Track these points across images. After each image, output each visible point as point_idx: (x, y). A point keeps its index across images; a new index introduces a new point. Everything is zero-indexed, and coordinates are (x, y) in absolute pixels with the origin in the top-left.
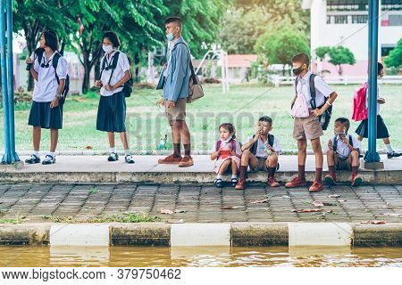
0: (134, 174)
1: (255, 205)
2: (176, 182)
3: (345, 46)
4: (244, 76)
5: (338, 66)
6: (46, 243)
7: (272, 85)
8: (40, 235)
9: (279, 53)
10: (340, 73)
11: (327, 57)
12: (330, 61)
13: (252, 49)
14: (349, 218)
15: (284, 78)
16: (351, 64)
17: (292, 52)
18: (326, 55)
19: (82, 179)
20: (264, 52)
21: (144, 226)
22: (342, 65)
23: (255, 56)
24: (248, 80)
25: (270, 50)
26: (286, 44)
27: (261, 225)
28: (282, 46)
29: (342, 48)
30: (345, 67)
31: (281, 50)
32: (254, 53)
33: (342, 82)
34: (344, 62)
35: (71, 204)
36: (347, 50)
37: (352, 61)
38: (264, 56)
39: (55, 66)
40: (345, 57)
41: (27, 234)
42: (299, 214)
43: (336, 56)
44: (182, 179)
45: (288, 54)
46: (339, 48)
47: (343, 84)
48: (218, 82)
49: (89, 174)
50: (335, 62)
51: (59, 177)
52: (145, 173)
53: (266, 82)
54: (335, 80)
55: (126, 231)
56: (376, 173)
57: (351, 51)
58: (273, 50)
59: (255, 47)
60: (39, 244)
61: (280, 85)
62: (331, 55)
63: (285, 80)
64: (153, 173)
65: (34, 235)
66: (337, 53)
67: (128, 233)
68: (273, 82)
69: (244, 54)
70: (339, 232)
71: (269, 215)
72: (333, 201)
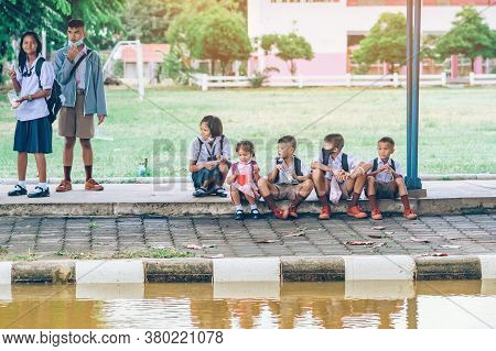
0: (135, 205)
1: (290, 239)
2: (185, 214)
3: (299, 34)
4: (153, 74)
5: (289, 62)
6: (71, 281)
7: (196, 88)
8: (65, 272)
9: (207, 43)
10: (293, 72)
11: (275, 50)
12: (278, 55)
13: (163, 35)
14: (407, 251)
15: (213, 78)
16: (308, 59)
17: (226, 42)
18: (273, 46)
19: (72, 212)
20: (182, 40)
21: (180, 262)
22: (295, 61)
23: (168, 46)
24: (159, 81)
25: (195, 38)
26: (217, 31)
27: (313, 259)
28: (212, 34)
29: (295, 36)
30: (299, 62)
31: (210, 40)
32: (166, 42)
33: (296, 84)
34: (298, 55)
35: (77, 240)
36: (302, 40)
37: (308, 56)
38: (184, 46)
39: (38, 73)
40: (300, 50)
41: (49, 271)
42: (349, 247)
43: (287, 48)
44: (193, 210)
45: (219, 45)
46: (291, 36)
47: (297, 88)
48: (118, 84)
49: (81, 205)
50: (284, 56)
51: (45, 210)
52: (148, 204)
53: (187, 83)
54: (285, 81)
55: (163, 267)
56: (419, 202)
57: (307, 41)
58: (199, 39)
59: (168, 34)
60: (63, 282)
61: (209, 88)
62: (279, 46)
63: (214, 81)
64: (158, 204)
65: (58, 273)
66: (287, 44)
67: (165, 269)
68: (198, 83)
69: (151, 42)
70: (400, 265)
71: (313, 248)
72: (379, 233)
